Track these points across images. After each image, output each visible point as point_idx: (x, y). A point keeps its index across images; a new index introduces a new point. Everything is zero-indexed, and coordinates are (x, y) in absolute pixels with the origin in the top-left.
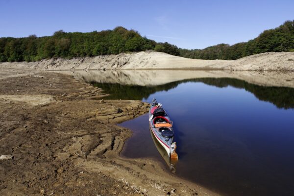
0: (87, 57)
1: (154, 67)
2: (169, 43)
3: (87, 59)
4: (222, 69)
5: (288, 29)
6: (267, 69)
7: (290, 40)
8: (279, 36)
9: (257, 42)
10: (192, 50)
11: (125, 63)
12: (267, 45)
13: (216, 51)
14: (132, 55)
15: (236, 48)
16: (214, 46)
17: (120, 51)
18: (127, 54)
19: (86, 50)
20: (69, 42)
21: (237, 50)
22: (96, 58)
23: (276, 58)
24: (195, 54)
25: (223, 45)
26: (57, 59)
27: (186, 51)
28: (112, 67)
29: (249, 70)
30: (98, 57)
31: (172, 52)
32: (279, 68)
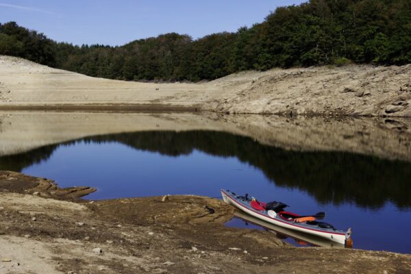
5: (328, 10)
6: (303, 110)
7: (333, 36)
8: (309, 23)
9: (262, 36)
10: (85, 48)
12: (286, 45)
13: (156, 54)
15: (210, 48)
16: (149, 39)
21: (212, 53)
23: (320, 86)
24: (97, 59)
25: (174, 36)
27: (67, 49)
29: (264, 114)
31: (31, 52)
32: (327, 108)
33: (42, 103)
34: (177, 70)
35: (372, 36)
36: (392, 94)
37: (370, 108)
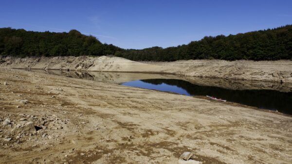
0: (43, 57)
1: (118, 70)
2: (113, 45)
3: (43, 58)
4: (174, 74)
5: (207, 42)
6: (204, 76)
7: (209, 51)
11: (91, 66)
13: (152, 53)
14: (95, 58)
17: (80, 54)
18: (90, 58)
19: (42, 50)
20: (21, 40)
21: (169, 53)
22: (55, 59)
25: (157, 47)
26: (6, 57)
28: (76, 68)
29: (194, 76)
30: (57, 58)
32: (211, 75)
33: (131, 71)
34: (158, 58)
35: (220, 51)
36: (227, 73)
37: (222, 76)
